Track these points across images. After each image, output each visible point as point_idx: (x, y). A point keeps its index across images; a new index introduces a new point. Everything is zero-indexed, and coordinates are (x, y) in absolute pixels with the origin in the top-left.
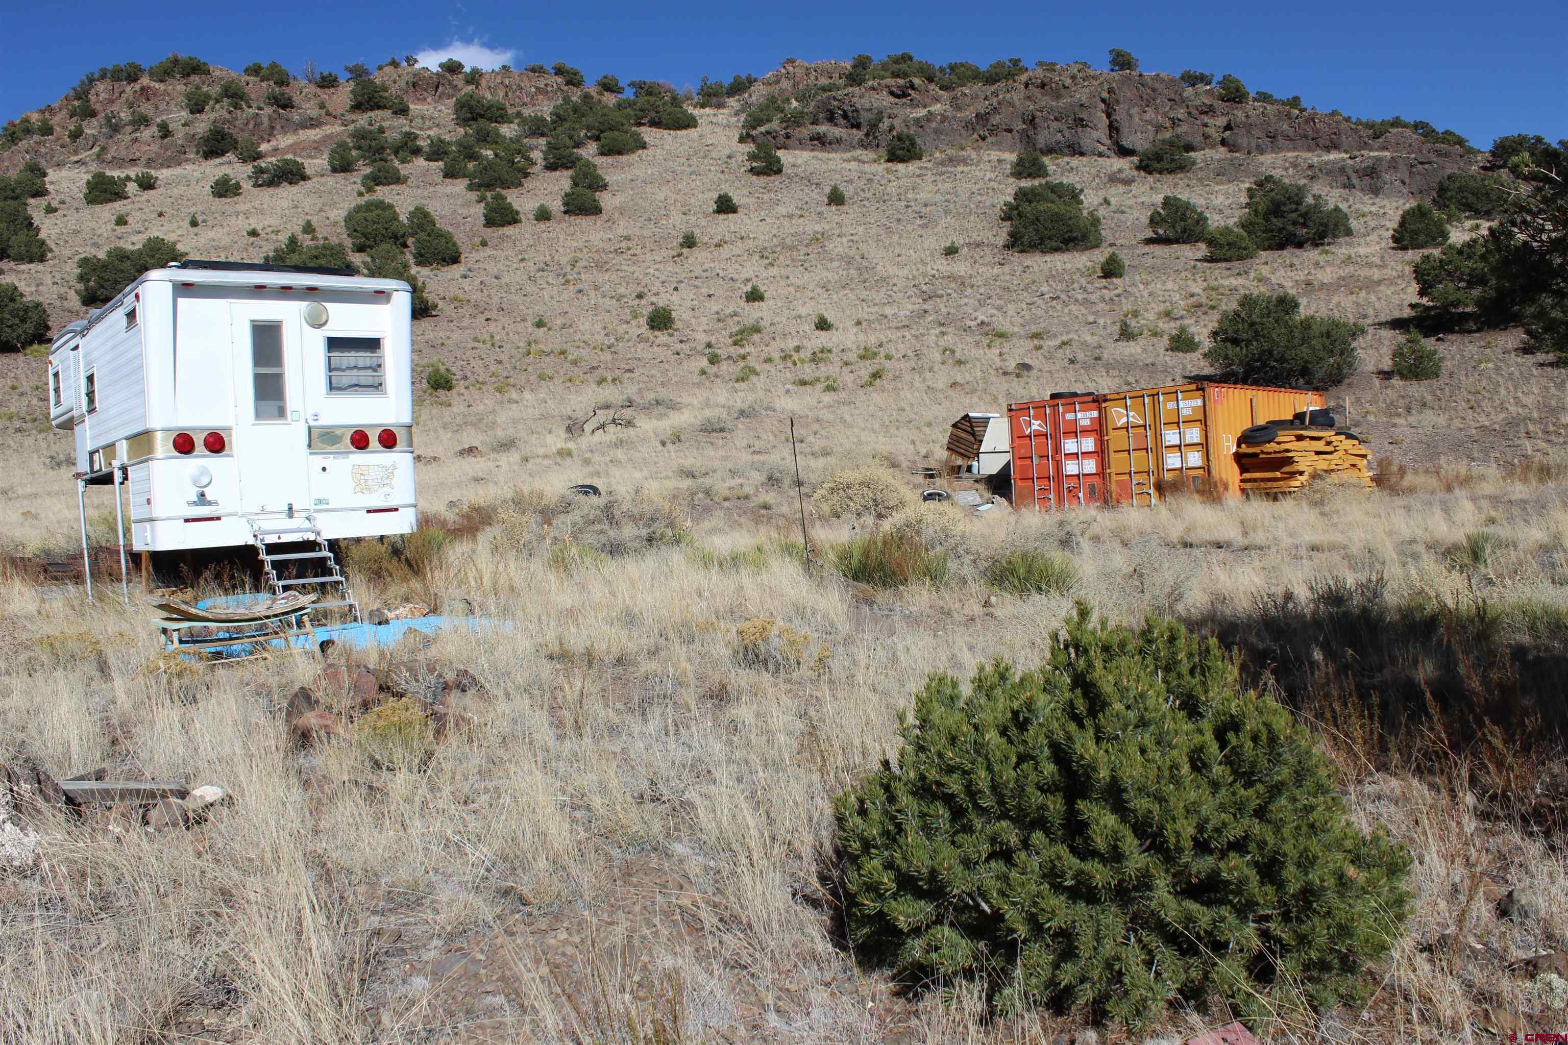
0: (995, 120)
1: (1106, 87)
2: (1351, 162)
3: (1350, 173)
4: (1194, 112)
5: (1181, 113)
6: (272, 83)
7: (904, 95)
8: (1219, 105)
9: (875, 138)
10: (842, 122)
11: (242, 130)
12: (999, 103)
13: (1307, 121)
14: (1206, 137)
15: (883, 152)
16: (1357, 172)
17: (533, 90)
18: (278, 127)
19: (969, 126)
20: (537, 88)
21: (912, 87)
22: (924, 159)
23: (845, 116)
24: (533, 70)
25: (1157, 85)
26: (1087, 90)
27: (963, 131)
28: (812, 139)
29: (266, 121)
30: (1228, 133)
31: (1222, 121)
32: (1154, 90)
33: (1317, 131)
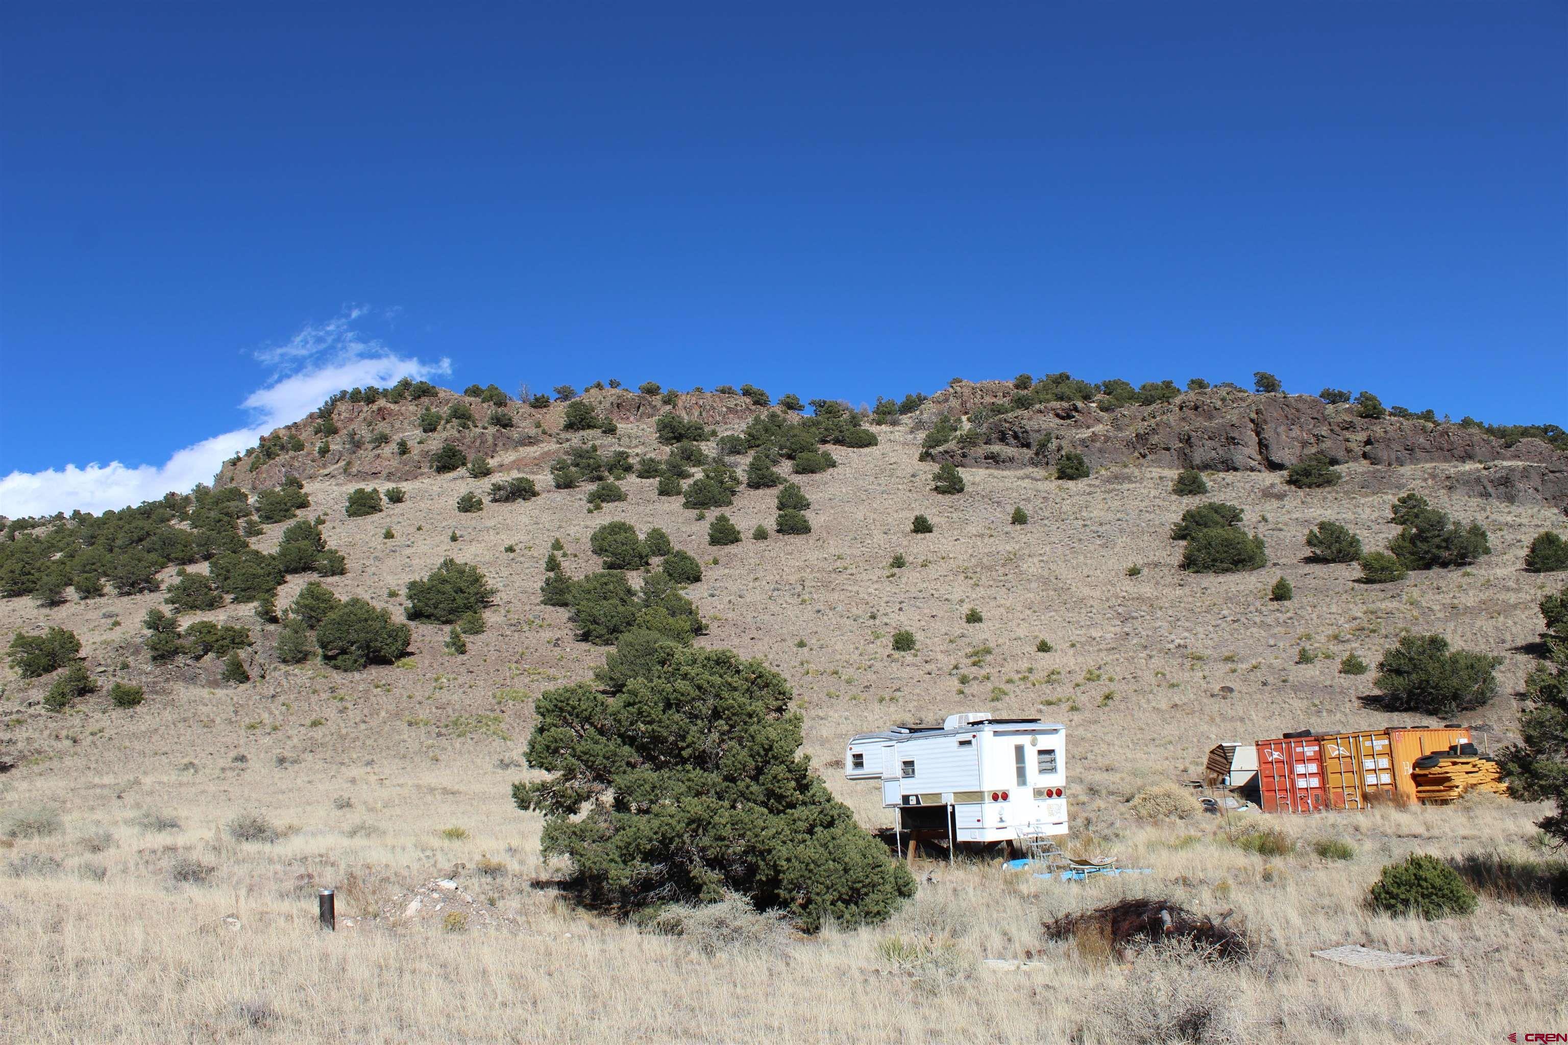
0: (1154, 439)
1: (1254, 408)
2: (1485, 472)
3: (1486, 483)
4: (1337, 429)
5: (1324, 430)
6: (492, 403)
7: (1069, 417)
8: (1358, 421)
9: (1045, 456)
10: (1013, 442)
11: (469, 447)
12: (1157, 425)
13: (1441, 435)
14: (1349, 451)
15: (1053, 470)
16: (1492, 481)
17: (724, 409)
18: (500, 444)
19: (1129, 444)
20: (728, 408)
21: (1076, 409)
22: (1091, 476)
23: (1016, 436)
24: (723, 392)
25: (1300, 406)
26: (1236, 411)
27: (1124, 449)
28: (986, 458)
29: (490, 440)
30: (1368, 447)
31: (1362, 436)
32: (1298, 410)
33: (1452, 443)
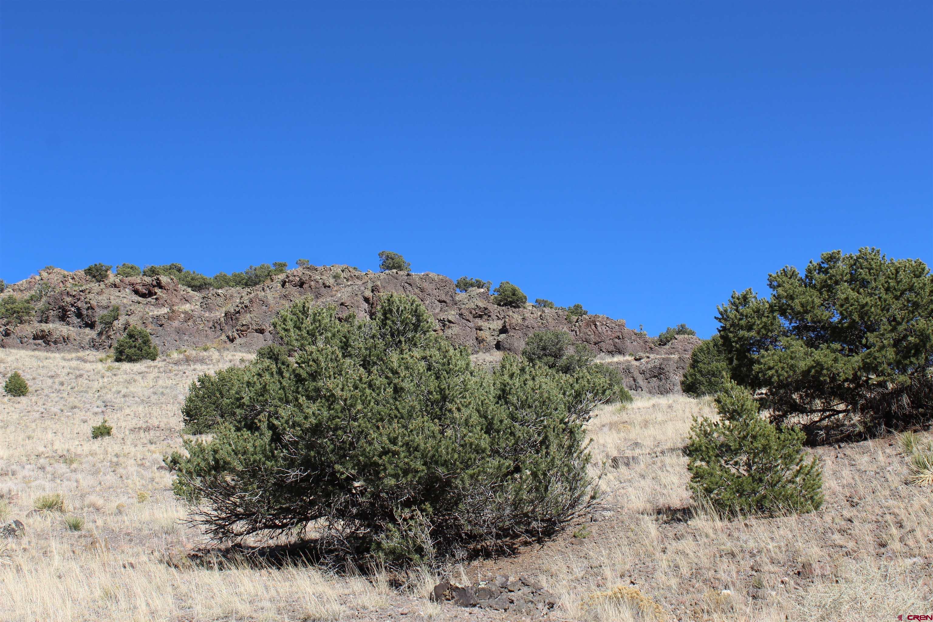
0: (245, 319)
1: (370, 285)
2: (637, 363)
3: (636, 374)
4: (466, 313)
5: (452, 314)
7: (150, 294)
8: (494, 308)
9: (108, 337)
10: (75, 320)
12: (251, 301)
13: (588, 325)
14: (480, 341)
15: (112, 352)
16: (643, 373)
19: (217, 326)
21: (159, 285)
22: (158, 359)
23: (79, 315)
25: (425, 285)
26: (349, 289)
27: (209, 332)
28: (35, 338)
30: (503, 336)
31: (497, 325)
32: (422, 290)
33: (600, 335)
